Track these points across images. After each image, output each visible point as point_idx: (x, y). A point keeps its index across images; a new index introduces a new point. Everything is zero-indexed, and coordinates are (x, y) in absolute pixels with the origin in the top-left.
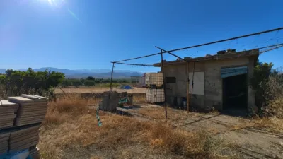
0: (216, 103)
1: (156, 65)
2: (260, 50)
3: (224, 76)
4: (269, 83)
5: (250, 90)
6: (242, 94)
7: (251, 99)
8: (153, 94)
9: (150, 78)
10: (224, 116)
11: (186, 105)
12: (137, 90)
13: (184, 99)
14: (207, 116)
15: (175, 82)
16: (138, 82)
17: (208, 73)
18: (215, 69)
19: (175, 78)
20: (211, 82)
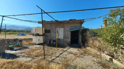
0: (68, 42)
1: (39, 22)
3: (72, 30)
4: (87, 34)
5: (80, 36)
7: (80, 40)
8: (38, 39)
9: (35, 30)
10: (72, 48)
11: (56, 44)
12: (28, 36)
13: (54, 41)
15: (50, 32)
16: (30, 32)
17: (65, 29)
18: (68, 27)
19: (50, 30)
20: (66, 33)
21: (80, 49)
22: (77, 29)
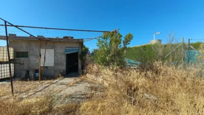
0: (62, 71)
2: (84, 40)
3: (67, 53)
5: (79, 61)
6: (76, 64)
7: (80, 66)
13: (37, 71)
14: (55, 81)
17: (57, 51)
18: (61, 48)
19: (27, 52)
20: (59, 56)
21: (77, 78)
22: (74, 52)
